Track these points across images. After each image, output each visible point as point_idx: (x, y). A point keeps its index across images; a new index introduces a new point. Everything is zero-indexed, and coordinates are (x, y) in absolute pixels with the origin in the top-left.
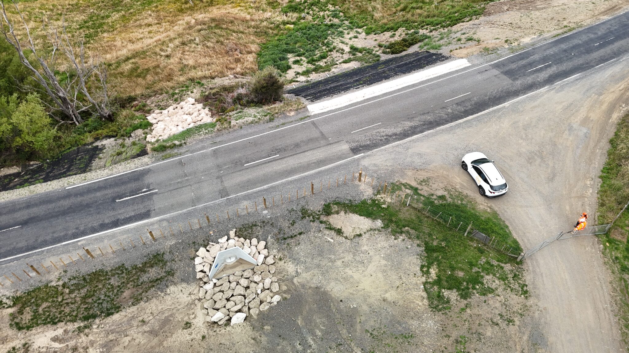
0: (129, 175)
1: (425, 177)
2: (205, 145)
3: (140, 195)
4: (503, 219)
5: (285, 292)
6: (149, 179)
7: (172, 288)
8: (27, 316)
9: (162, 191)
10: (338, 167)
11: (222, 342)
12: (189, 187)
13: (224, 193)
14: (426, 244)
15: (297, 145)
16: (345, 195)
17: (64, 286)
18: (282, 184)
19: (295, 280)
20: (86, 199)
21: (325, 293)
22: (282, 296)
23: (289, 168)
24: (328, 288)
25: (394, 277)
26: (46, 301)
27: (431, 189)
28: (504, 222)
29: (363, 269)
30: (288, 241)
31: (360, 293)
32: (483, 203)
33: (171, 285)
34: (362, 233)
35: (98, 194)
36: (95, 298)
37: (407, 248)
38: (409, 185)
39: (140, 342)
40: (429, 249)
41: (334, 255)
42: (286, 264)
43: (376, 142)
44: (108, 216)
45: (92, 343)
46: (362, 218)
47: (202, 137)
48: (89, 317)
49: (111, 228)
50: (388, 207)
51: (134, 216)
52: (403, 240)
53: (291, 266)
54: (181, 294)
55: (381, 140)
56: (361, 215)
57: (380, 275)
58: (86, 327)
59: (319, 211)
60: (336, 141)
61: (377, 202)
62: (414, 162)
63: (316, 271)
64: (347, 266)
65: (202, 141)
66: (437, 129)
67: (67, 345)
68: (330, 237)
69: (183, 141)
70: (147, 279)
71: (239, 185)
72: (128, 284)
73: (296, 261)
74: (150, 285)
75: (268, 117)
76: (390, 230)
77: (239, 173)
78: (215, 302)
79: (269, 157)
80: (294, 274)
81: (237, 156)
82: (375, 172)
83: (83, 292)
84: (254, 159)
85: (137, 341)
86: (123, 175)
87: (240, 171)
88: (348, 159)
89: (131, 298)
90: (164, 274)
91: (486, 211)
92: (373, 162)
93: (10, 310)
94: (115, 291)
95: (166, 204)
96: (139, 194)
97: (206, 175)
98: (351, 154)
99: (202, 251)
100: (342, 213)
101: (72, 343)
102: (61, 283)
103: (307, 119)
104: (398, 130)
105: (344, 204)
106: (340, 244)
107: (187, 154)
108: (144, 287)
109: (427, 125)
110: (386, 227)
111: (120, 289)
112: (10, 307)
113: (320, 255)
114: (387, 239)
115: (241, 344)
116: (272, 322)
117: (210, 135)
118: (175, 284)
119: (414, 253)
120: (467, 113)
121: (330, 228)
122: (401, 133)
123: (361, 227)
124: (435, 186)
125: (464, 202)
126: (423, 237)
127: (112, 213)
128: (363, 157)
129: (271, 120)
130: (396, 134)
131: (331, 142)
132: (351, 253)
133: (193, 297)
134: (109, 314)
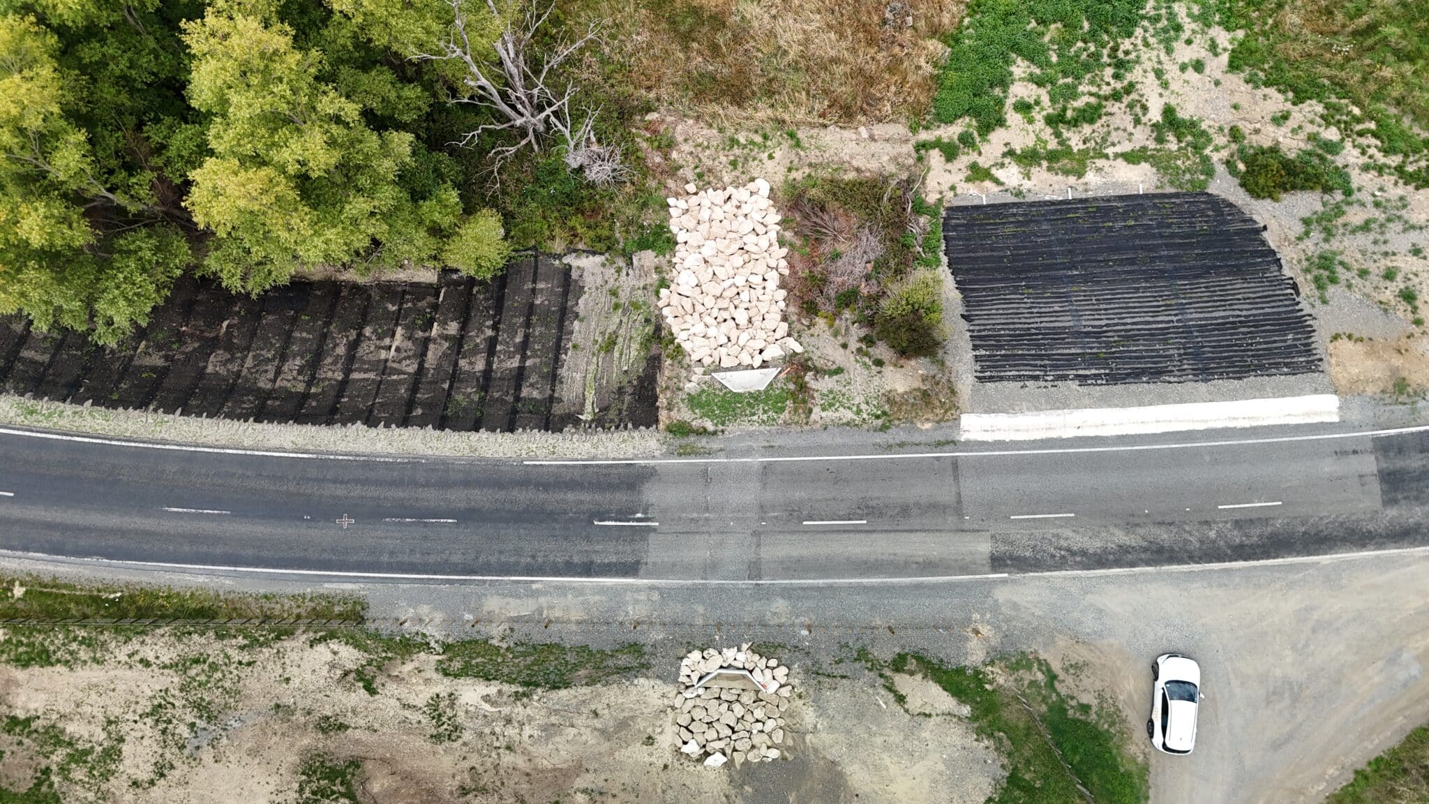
0: (621, 470)
1: (1082, 660)
2: (755, 445)
3: (631, 524)
4: (1150, 782)
5: (789, 749)
6: (652, 494)
7: (642, 680)
8: (457, 665)
9: (665, 528)
10: (952, 586)
11: (687, 783)
12: (707, 537)
13: (755, 570)
14: (1015, 769)
15: (905, 511)
16: (937, 650)
17: (508, 649)
18: (850, 587)
19: (809, 737)
20: (553, 499)
21: (841, 775)
22: (782, 752)
23: (872, 558)
24: (849, 770)
25: (943, 795)
26: (483, 656)
27: (1078, 686)
28: (1149, 787)
29: (908, 764)
30: (821, 678)
31: (887, 796)
32: (1140, 744)
33: (642, 677)
34: (934, 713)
35: (570, 496)
36: (541, 668)
37: (985, 762)
38: (1047, 665)
39: (587, 741)
40: (1014, 779)
41: (878, 726)
42: (805, 708)
43: (1042, 557)
44: (577, 551)
45: (530, 719)
46: (946, 693)
47: (754, 428)
48: (531, 683)
49: (580, 575)
50: (994, 691)
51: (615, 564)
52: (987, 748)
53: (811, 714)
54: (651, 691)
55: (1053, 556)
56: (945, 689)
57: (926, 783)
58: (524, 694)
59: (886, 662)
60: (976, 527)
61: (981, 676)
62: (1081, 623)
63: (842, 737)
64: (889, 750)
65: (751, 435)
66: (1163, 568)
67: (500, 712)
68: (883, 699)
69: (721, 427)
70: (613, 664)
71: (782, 562)
72: (587, 664)
73: (821, 710)
74: (615, 670)
75: (880, 422)
76: (976, 725)
77: (789, 537)
78: (693, 720)
79: (850, 520)
80: (810, 727)
81: (798, 494)
82: (1008, 620)
83: (529, 660)
84: (823, 513)
85: (584, 737)
86: (611, 466)
87: (793, 532)
88: (978, 576)
89: (586, 678)
90: (637, 665)
91: (1134, 759)
92: (1015, 599)
93: (440, 658)
94: (569, 667)
95: (666, 559)
96: (628, 521)
97: (738, 519)
98: (987, 568)
99: (696, 655)
100: (919, 677)
101: (506, 710)
102: (504, 645)
103: (947, 448)
104: (1093, 545)
105: (929, 662)
106: (893, 715)
107: (720, 457)
108: (607, 671)
109: (1152, 552)
110: (973, 718)
111: (576, 667)
112: (439, 654)
113: (857, 717)
114: (965, 736)
115: (709, 797)
116: (757, 784)
117: (768, 428)
118: (648, 678)
119: (991, 775)
120: (1241, 552)
121: (890, 689)
122: (1095, 554)
123: (936, 705)
124: (1086, 682)
125: (1112, 730)
126: (1017, 759)
127: (584, 546)
128: (1004, 581)
129: (884, 428)
130: (1084, 553)
131: (966, 526)
132: (902, 734)
133: (666, 702)
134: (555, 687)
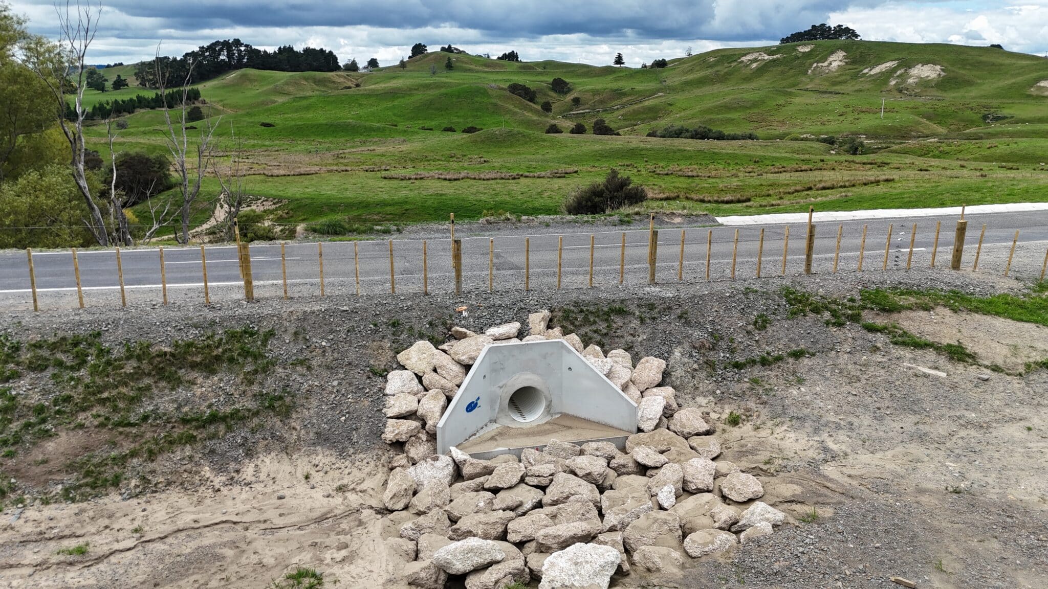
30: (754, 372)
33: (268, 450)
42: (764, 433)
53: (791, 435)
59: (852, 301)
70: (171, 407)
72: (84, 410)
73: (806, 422)
74: (178, 431)
75: (615, 218)
80: (814, 455)
89: (70, 468)
90: (251, 404)
94: (16, 425)
99: (421, 351)
108: (149, 435)
111: (42, 420)
118: (287, 449)
